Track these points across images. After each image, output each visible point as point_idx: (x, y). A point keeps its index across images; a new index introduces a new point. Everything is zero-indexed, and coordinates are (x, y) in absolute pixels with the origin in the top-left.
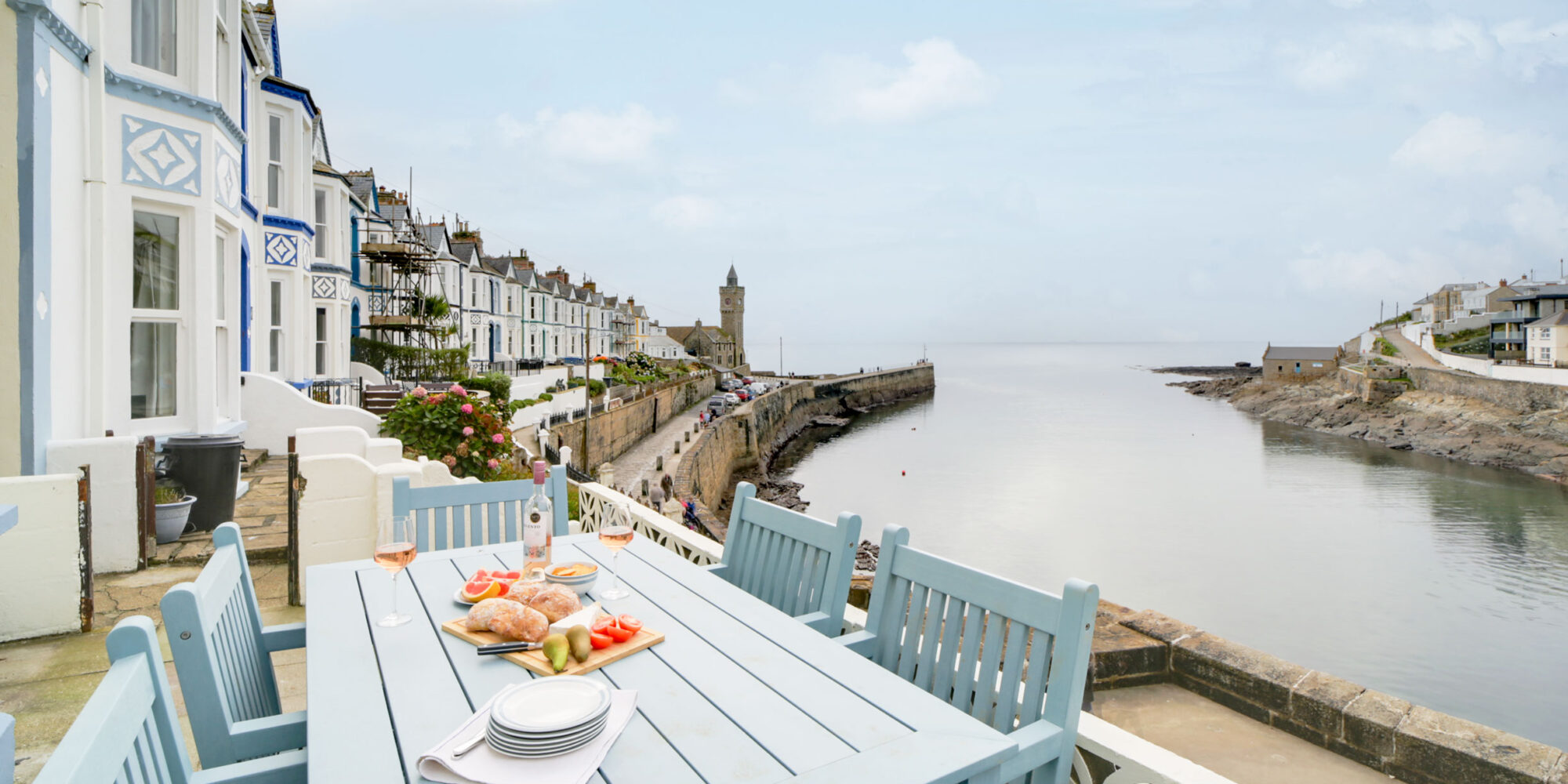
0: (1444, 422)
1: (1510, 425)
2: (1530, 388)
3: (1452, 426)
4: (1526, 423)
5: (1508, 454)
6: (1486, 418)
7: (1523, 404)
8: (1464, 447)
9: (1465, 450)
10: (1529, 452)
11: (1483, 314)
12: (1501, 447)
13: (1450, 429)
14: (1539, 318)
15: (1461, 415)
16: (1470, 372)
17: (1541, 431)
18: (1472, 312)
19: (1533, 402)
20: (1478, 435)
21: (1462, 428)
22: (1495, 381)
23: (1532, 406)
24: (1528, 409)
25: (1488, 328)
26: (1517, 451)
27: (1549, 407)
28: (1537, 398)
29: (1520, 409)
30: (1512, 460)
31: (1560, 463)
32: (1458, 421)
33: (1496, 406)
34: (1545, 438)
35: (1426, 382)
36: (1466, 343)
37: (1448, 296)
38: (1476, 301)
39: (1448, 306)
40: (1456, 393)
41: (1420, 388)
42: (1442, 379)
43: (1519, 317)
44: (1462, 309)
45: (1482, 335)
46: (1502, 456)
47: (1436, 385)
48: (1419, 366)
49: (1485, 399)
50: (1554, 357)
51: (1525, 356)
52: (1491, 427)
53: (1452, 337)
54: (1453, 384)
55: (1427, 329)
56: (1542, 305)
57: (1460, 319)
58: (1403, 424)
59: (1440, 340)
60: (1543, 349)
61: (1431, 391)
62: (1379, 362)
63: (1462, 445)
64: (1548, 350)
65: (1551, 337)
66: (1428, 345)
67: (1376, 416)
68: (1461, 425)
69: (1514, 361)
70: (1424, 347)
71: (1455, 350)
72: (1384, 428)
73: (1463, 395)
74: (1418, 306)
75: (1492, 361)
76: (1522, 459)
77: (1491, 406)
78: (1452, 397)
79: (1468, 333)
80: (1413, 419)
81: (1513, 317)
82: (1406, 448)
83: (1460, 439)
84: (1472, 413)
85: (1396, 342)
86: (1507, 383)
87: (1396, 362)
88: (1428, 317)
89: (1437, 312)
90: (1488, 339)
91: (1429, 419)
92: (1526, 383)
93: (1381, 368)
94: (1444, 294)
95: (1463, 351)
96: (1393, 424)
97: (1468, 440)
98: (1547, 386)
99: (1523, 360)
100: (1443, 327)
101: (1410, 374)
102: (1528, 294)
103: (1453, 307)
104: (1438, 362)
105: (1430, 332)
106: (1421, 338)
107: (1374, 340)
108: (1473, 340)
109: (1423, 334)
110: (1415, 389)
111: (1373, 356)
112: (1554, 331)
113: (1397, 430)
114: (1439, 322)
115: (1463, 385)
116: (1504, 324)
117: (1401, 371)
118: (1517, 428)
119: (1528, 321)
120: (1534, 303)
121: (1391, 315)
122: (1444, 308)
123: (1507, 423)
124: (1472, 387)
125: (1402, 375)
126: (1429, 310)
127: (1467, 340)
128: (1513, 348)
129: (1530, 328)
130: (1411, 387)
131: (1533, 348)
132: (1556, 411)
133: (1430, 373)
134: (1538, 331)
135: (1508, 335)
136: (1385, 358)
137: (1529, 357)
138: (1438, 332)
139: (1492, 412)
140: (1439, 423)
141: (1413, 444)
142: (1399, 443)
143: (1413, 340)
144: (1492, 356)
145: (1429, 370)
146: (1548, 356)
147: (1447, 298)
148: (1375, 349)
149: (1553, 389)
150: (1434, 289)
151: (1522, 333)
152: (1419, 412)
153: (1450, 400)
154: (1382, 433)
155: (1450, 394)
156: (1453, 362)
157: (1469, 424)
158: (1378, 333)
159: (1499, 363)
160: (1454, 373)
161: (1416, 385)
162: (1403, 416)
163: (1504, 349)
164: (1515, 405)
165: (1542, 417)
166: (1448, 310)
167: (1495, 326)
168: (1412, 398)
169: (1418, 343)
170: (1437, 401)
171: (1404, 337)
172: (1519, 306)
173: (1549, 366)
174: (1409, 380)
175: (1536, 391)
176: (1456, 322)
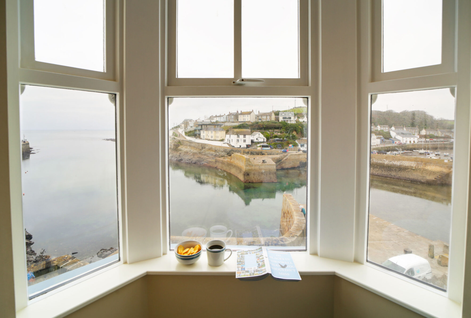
0: (188, 153)
1: (199, 153)
2: (202, 144)
3: (189, 153)
4: (202, 152)
5: (199, 159)
6: (195, 151)
7: (201, 148)
8: (192, 158)
9: (192, 159)
10: (202, 158)
11: (193, 127)
12: (198, 158)
13: (189, 154)
14: (202, 129)
15: (190, 151)
16: (191, 141)
17: (204, 154)
18: (191, 127)
19: (202, 147)
20: (194, 155)
21: (191, 154)
22: (196, 143)
23: (202, 148)
24: (202, 149)
25: (194, 130)
26: (200, 158)
27: (205, 148)
28: (203, 146)
29: (200, 149)
30: (200, 160)
31: (207, 160)
32: (190, 152)
33: (197, 148)
34: (205, 155)
35: (184, 143)
36: (190, 134)
37: (187, 123)
38: (191, 124)
39: (187, 125)
40: (190, 146)
41: (183, 145)
42: (187, 143)
43: (199, 128)
44: (189, 126)
45: (193, 132)
46: (198, 160)
47: (186, 144)
48: (182, 140)
49: (194, 147)
50: (205, 137)
51: (200, 137)
52: (196, 153)
53: (188, 132)
54: (189, 144)
55: (183, 130)
56: (203, 126)
57: (189, 129)
58: (180, 154)
59: (186, 133)
60: (203, 136)
61: (185, 145)
62: (174, 138)
63: (191, 158)
64: (204, 136)
65: (205, 133)
66: (184, 134)
67: (174, 152)
68: (191, 153)
69: (199, 138)
70: (183, 134)
71: (189, 136)
72: (176, 155)
73: (191, 146)
74: (181, 125)
75: (195, 138)
76: (201, 160)
77: (195, 148)
78: (189, 147)
79: (190, 132)
80: (182, 152)
81: (198, 128)
82: (181, 160)
83: (191, 156)
84: (192, 150)
85: (177, 133)
86: (198, 143)
87: (178, 138)
88: (183, 127)
89: (184, 126)
90: (194, 133)
91: (185, 152)
92: (201, 143)
93: (175, 140)
94: (186, 122)
95: (190, 136)
96: (178, 154)
97: (192, 157)
98: (204, 144)
99: (200, 138)
100: (186, 130)
101: (181, 142)
102: (201, 124)
103: (188, 125)
104: (185, 138)
105: (184, 131)
106: (182, 132)
107: (172, 133)
108: (192, 133)
109: (182, 131)
110: (182, 145)
111: (173, 137)
112: (205, 132)
113: (179, 155)
114: (185, 129)
115: (191, 144)
116: (197, 130)
117: (179, 141)
118: (200, 153)
119: (201, 129)
120: (202, 125)
121: (175, 126)
122: (186, 125)
123: (198, 152)
124: (192, 144)
125: (179, 142)
126: (183, 125)
127: (190, 133)
128: (198, 135)
129: (201, 131)
130: (181, 145)
131: (202, 136)
132: (206, 149)
133: (185, 141)
134: (202, 132)
135: (197, 132)
136: (176, 137)
137: (201, 137)
138: (185, 131)
139: (196, 150)
140: (187, 153)
141: (182, 158)
142: (180, 159)
143: (180, 133)
144: (195, 137)
145: (184, 141)
146: (204, 137)
147: (186, 123)
148: (173, 135)
149: (205, 144)
150: (183, 120)
151: (200, 132)
152: (183, 150)
153: (188, 147)
154: (176, 156)
155: (188, 146)
156: (188, 138)
157: (192, 153)
158: (173, 131)
159: (196, 139)
160: (189, 141)
161: (182, 144)
162: (180, 152)
163: (197, 135)
164: (199, 148)
165: (204, 150)
166: (187, 126)
167: (195, 130)
168: (181, 147)
169: (181, 133)
170: (186, 147)
171: (178, 132)
172: (199, 126)
173: (204, 139)
174: (181, 143)
175: (203, 145)
176: (188, 129)
